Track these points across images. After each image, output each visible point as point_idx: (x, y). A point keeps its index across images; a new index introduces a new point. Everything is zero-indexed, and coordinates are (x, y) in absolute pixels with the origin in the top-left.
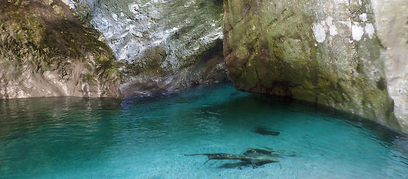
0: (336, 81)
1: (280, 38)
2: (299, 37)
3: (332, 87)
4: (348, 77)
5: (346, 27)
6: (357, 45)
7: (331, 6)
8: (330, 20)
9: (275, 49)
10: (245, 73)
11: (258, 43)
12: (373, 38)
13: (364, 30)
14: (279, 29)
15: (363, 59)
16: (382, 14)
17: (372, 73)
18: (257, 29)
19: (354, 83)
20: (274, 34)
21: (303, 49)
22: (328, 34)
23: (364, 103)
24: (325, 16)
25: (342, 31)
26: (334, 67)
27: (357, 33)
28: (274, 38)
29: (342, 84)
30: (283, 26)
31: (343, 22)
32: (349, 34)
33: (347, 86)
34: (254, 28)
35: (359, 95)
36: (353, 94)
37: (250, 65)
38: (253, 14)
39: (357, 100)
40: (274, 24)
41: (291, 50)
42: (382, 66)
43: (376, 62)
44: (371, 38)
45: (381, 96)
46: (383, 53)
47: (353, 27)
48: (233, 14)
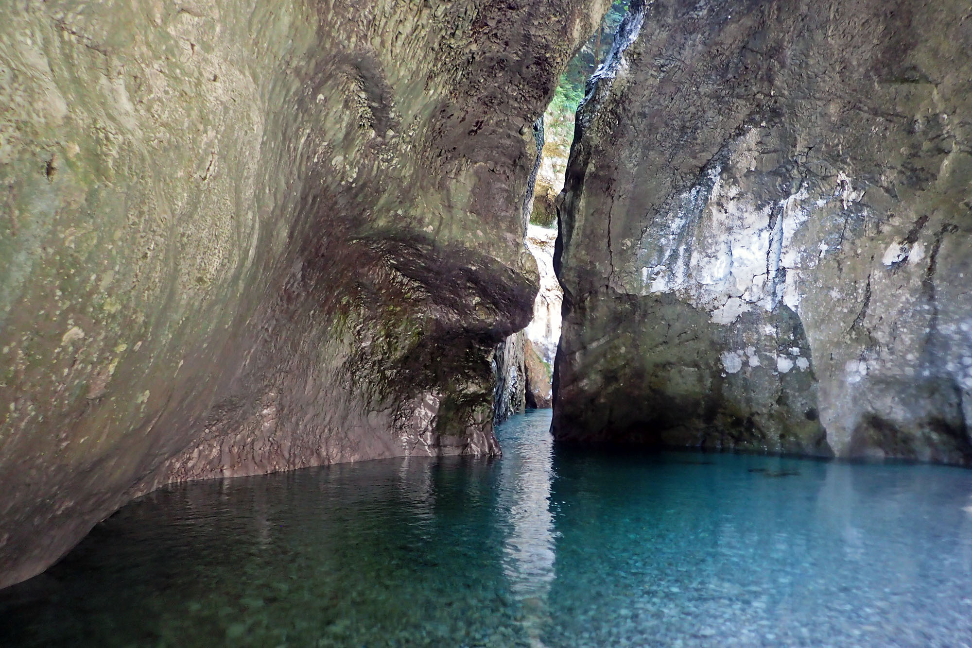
0: (747, 415)
1: (665, 365)
2: (696, 365)
3: (738, 422)
4: (765, 411)
5: (771, 359)
6: (782, 376)
7: (756, 336)
8: (750, 350)
9: (653, 379)
10: (590, 413)
11: (627, 370)
12: (806, 371)
13: (795, 363)
14: (670, 354)
15: (788, 391)
16: (816, 350)
17: (799, 405)
18: (627, 352)
19: (771, 416)
20: (659, 360)
21: (701, 379)
22: (745, 364)
23: (782, 436)
24: (744, 346)
25: (766, 362)
26: (749, 401)
27: (784, 365)
28: (657, 365)
29: (756, 418)
30: (675, 350)
31: (768, 354)
32: (773, 365)
33: (761, 421)
34: (623, 350)
35: (777, 429)
36: (768, 428)
37: (602, 400)
38: (625, 331)
39: (773, 434)
40: (661, 348)
41: (680, 381)
42: (814, 398)
43: (805, 393)
44: (802, 370)
45: (811, 426)
46: (814, 385)
47: (779, 360)
48: (592, 328)
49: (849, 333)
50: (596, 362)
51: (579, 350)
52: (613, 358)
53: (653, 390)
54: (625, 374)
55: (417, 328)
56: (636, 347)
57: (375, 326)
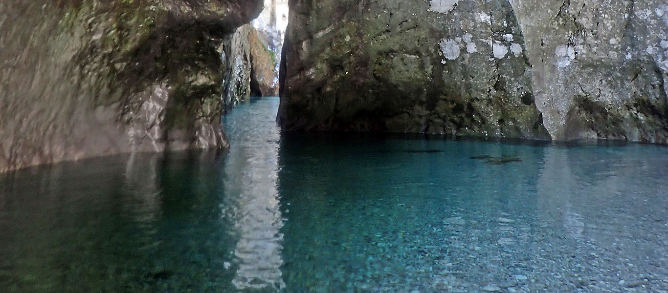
0: (467, 101)
1: (388, 53)
2: (417, 53)
3: (458, 109)
4: (484, 96)
5: (488, 45)
6: (499, 62)
7: (472, 24)
8: (468, 37)
9: (377, 66)
10: (316, 102)
11: (352, 59)
12: (520, 56)
13: (509, 49)
14: (393, 42)
15: (504, 76)
16: (528, 36)
17: (515, 89)
18: (352, 41)
19: (490, 101)
20: (382, 48)
21: (422, 67)
22: (464, 50)
23: (501, 121)
24: (462, 33)
25: (483, 49)
26: (468, 87)
27: (499, 51)
28: (380, 53)
29: (476, 104)
30: (397, 38)
31: (484, 40)
32: (489, 51)
33: (482, 107)
34: (348, 39)
35: (496, 114)
36: (488, 114)
37: (328, 89)
38: (349, 20)
39: (493, 120)
40: (384, 36)
41: (403, 68)
42: (529, 83)
43: (521, 78)
44: (516, 56)
45: (528, 110)
46: (528, 70)
47: (495, 46)
48: (318, 18)
49: (557, 19)
50: (323, 51)
51: (305, 39)
52: (339, 47)
53: (377, 78)
54: (350, 63)
55: (149, 20)
56: (360, 35)
57: (107, 19)
